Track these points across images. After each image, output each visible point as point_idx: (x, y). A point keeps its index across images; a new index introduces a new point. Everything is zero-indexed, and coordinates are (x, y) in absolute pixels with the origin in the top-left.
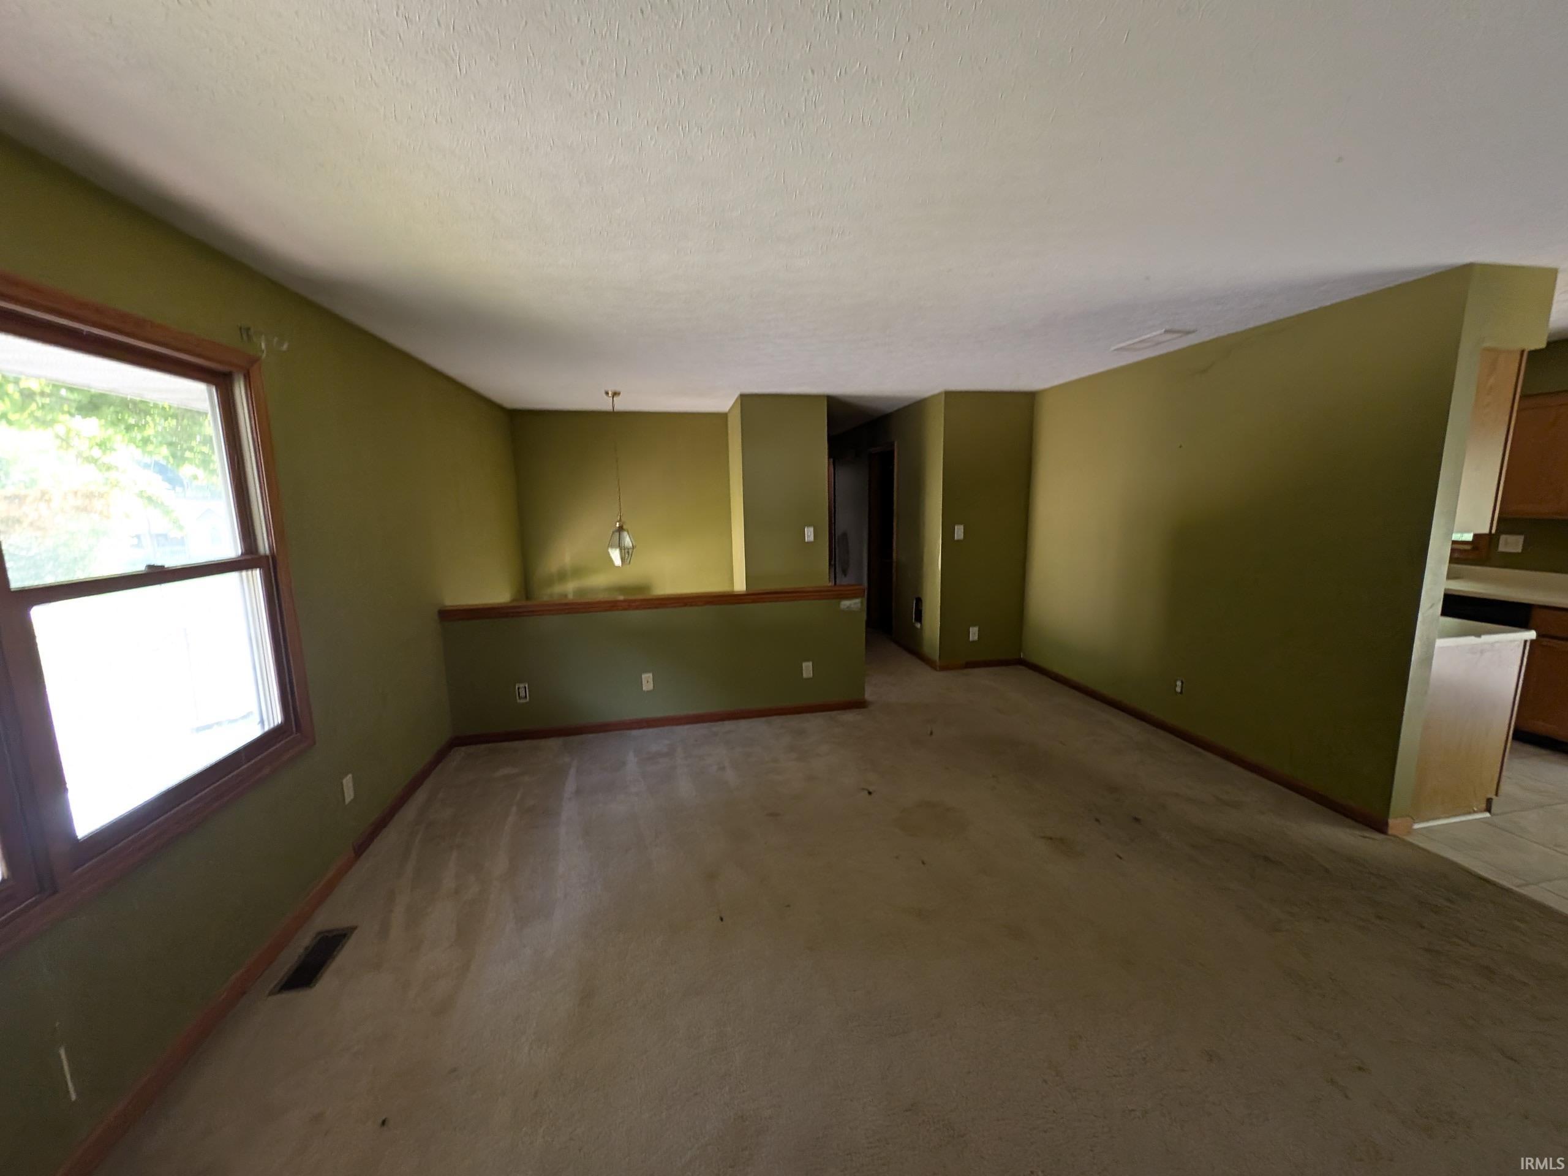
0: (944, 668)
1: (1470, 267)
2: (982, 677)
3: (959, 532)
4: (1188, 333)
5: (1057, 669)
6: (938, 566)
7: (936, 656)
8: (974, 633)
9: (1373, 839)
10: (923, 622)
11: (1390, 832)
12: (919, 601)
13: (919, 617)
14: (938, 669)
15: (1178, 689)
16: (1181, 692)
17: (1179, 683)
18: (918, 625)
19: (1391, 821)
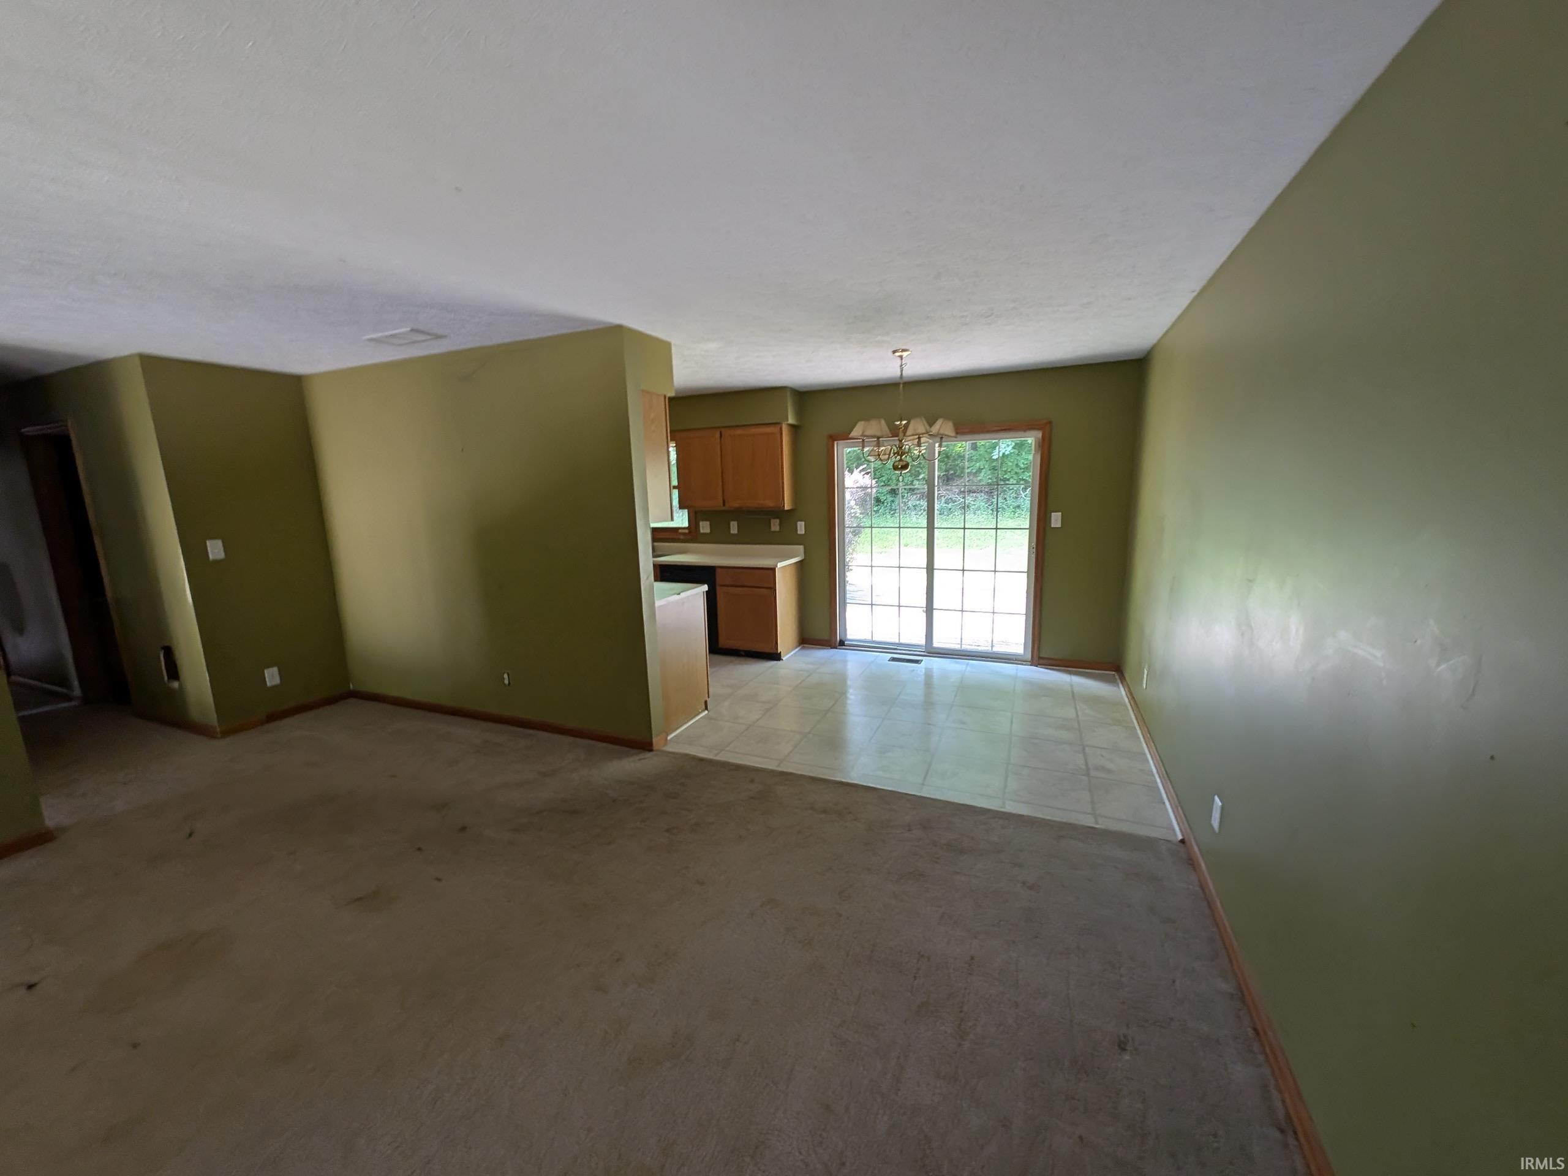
0: (226, 734)
1: (620, 328)
2: (291, 729)
3: (215, 550)
4: (438, 337)
5: (394, 693)
6: (186, 599)
7: (212, 719)
8: (272, 677)
9: (644, 759)
10: (181, 680)
11: (654, 748)
12: (169, 652)
13: (174, 672)
14: (219, 735)
15: (506, 682)
16: (509, 683)
17: (506, 676)
18: (176, 685)
19: (654, 740)
